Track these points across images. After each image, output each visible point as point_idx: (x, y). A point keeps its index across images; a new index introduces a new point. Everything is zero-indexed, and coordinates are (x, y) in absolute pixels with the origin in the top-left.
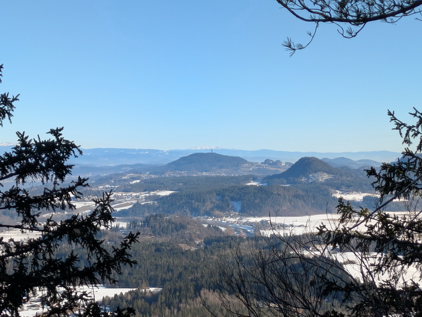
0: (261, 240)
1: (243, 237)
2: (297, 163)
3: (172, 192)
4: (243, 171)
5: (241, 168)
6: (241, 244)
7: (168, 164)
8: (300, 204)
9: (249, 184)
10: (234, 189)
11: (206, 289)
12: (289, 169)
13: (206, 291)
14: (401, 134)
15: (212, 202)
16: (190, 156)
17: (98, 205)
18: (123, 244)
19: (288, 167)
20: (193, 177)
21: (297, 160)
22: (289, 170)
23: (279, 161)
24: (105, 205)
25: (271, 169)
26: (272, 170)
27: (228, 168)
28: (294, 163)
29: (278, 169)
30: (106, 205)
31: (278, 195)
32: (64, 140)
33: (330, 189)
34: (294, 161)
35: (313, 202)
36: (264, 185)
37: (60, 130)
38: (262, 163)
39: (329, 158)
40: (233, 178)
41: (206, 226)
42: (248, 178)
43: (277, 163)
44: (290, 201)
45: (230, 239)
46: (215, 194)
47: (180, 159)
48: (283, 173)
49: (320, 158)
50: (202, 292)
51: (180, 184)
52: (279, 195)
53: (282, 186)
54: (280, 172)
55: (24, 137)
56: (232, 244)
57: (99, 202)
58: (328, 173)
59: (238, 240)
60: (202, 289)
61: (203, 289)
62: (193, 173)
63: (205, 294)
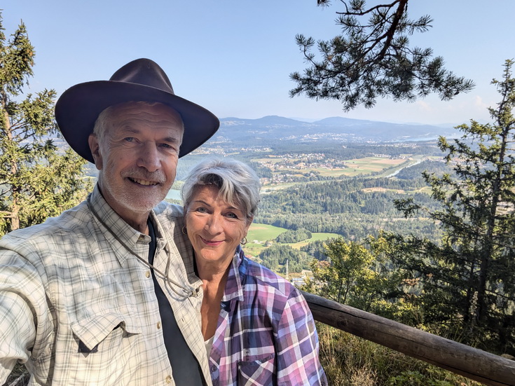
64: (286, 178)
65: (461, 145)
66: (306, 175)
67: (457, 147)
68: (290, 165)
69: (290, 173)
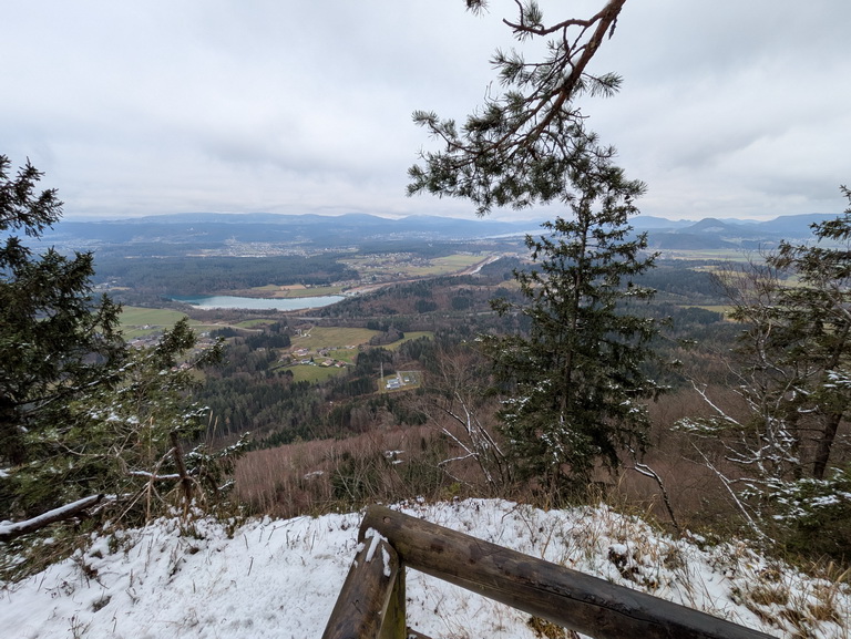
64: (374, 279)
65: (546, 242)
66: (394, 275)
67: (543, 244)
68: (378, 265)
69: (378, 274)
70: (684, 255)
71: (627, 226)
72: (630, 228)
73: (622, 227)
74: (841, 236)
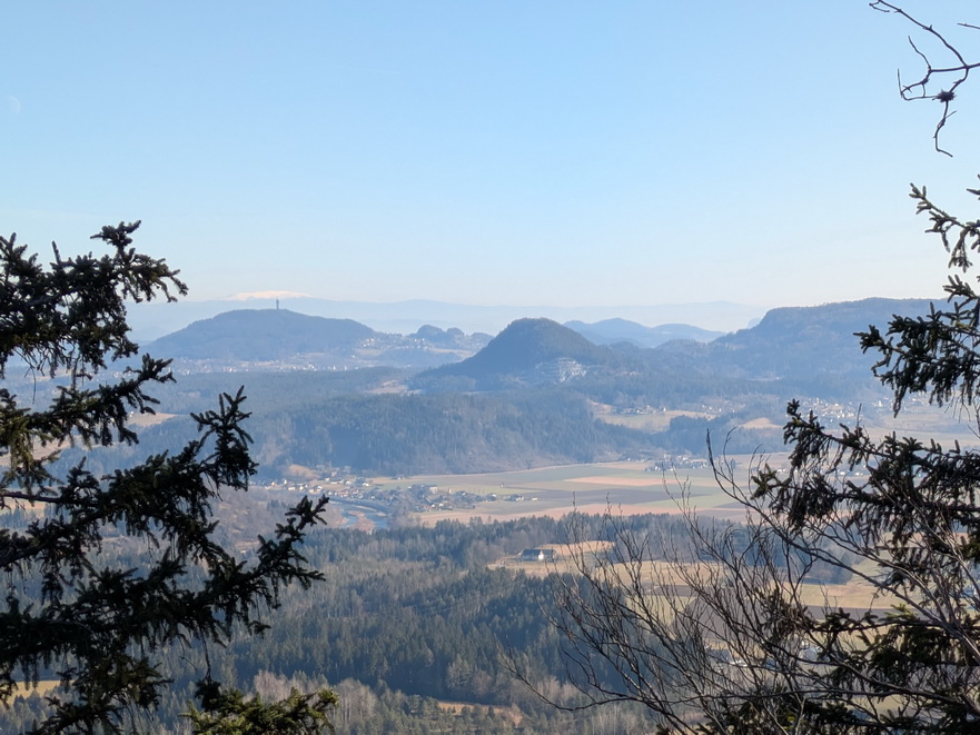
0: (414, 537)
1: (364, 532)
2: (503, 335)
3: (171, 416)
4: (364, 357)
5: (359, 351)
6: (360, 548)
7: (158, 340)
8: (513, 442)
9: (378, 391)
10: (339, 405)
11: (270, 671)
12: (484, 349)
13: (269, 677)
14: (946, 243)
15: (280, 441)
16: (220, 318)
17: (207, 428)
18: (282, 530)
19: (481, 346)
20: (228, 374)
21: (503, 326)
22: (483, 354)
23: (457, 331)
24: (225, 428)
25: (435, 350)
26: (440, 353)
27: (322, 351)
28: (495, 334)
29: (455, 351)
30: (230, 428)
31: (455, 419)
32: (137, 257)
33: (588, 400)
34: (495, 329)
35: (546, 434)
36: (417, 392)
37: (130, 230)
38: (412, 336)
39: (585, 322)
40: (334, 376)
41: (264, 504)
42: (375, 375)
43: (451, 336)
44: (487, 434)
45: (331, 536)
46: (289, 420)
47: (190, 327)
48: (469, 361)
49: (561, 321)
50: (258, 679)
51: (192, 395)
52: (457, 418)
53: (466, 397)
54: (460, 358)
55: (14, 248)
56: (337, 551)
57: (208, 422)
58: (580, 360)
59: (351, 541)
60: (257, 673)
61: (260, 671)
62: (227, 365)
63: (266, 685)
70: (466, 501)
71: (136, 362)
72: (151, 370)
73: (114, 371)
74: (956, 391)
